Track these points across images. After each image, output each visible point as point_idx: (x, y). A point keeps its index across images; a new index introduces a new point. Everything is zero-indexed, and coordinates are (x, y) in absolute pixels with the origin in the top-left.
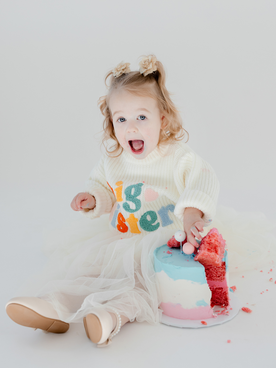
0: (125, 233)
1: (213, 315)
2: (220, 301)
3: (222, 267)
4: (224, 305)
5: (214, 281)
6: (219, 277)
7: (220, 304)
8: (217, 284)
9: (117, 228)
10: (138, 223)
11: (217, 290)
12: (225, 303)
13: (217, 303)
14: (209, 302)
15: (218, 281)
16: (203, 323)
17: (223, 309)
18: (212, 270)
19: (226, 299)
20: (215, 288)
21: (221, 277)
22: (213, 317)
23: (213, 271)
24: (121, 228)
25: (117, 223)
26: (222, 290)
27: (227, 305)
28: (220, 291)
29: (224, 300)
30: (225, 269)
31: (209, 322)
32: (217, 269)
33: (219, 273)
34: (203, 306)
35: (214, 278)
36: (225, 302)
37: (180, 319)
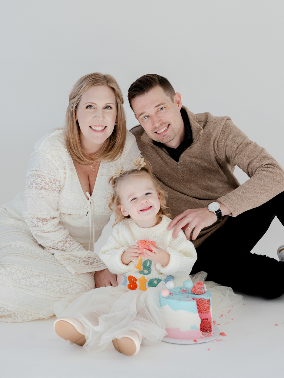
1: (201, 336)
2: (206, 329)
3: (207, 303)
4: (208, 331)
5: (202, 314)
6: (205, 310)
7: (206, 331)
8: (205, 316)
11: (204, 320)
12: (209, 330)
13: (203, 330)
14: (199, 327)
15: (205, 314)
16: (195, 341)
17: (208, 334)
18: (201, 305)
19: (210, 327)
20: (202, 319)
21: (207, 310)
22: (202, 338)
23: (201, 306)
24: (132, 286)
26: (208, 320)
27: (211, 331)
28: (206, 321)
29: (209, 328)
30: (210, 304)
31: (199, 341)
32: (204, 305)
33: (205, 308)
34: (195, 330)
35: (202, 311)
36: (210, 329)
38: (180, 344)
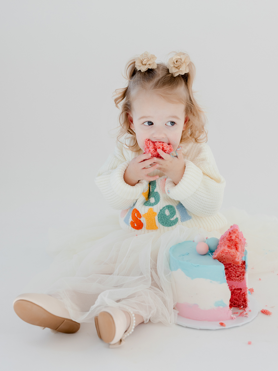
0: (140, 231)
1: (231, 317)
2: (238, 303)
3: (241, 267)
4: (242, 307)
5: (233, 281)
6: (238, 277)
7: (239, 306)
8: (236, 285)
9: (130, 225)
10: (156, 218)
11: (236, 291)
12: (243, 305)
13: (234, 304)
14: (228, 303)
15: (236, 282)
16: (222, 324)
17: (241, 311)
18: (231, 269)
19: (245, 301)
20: (233, 289)
21: (240, 277)
22: (232, 318)
23: (232, 271)
24: (136, 225)
25: (131, 219)
26: (241, 291)
27: (245, 306)
28: (239, 292)
29: (242, 301)
30: (245, 268)
31: (228, 324)
32: (236, 268)
33: (238, 273)
34: (221, 307)
35: (233, 278)
36: (244, 303)
37: (197, 320)
38: (199, 328)
